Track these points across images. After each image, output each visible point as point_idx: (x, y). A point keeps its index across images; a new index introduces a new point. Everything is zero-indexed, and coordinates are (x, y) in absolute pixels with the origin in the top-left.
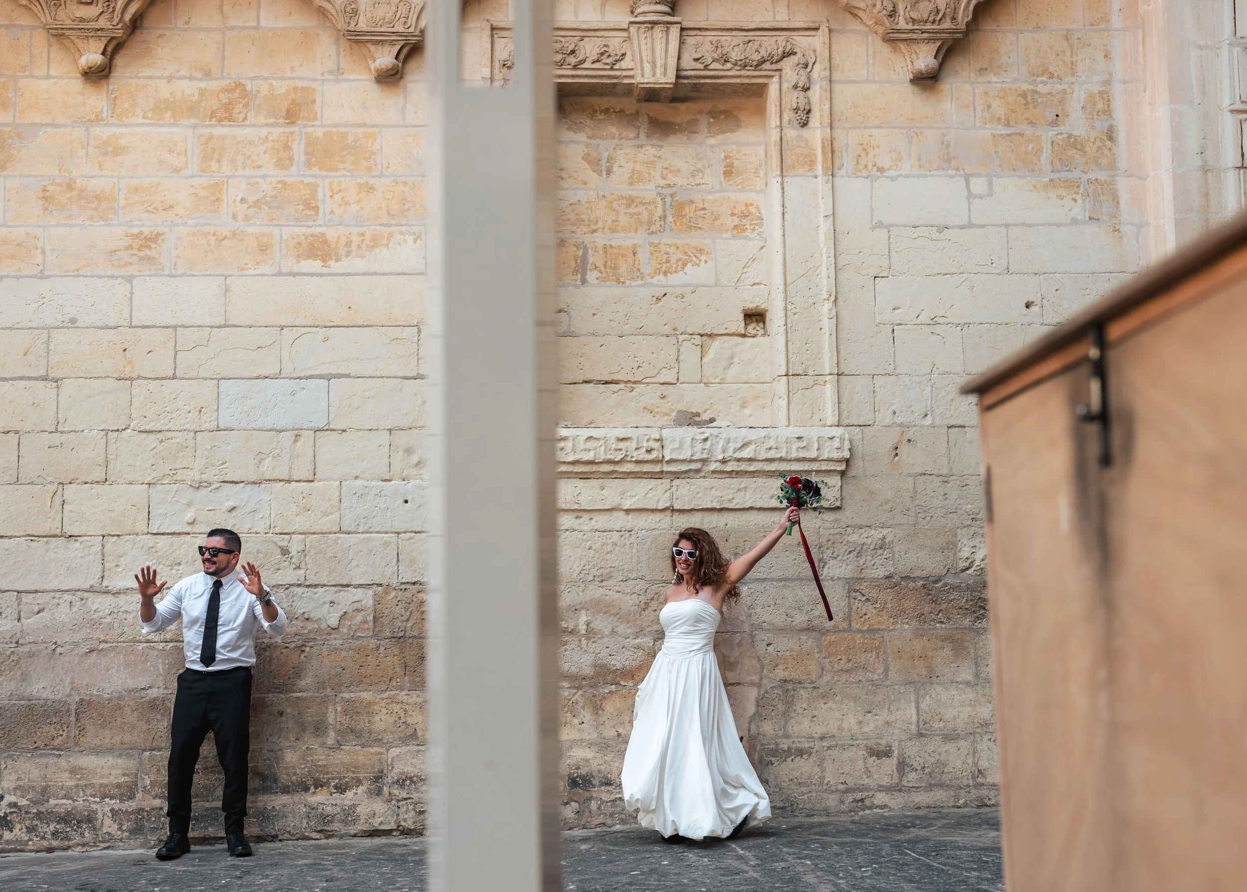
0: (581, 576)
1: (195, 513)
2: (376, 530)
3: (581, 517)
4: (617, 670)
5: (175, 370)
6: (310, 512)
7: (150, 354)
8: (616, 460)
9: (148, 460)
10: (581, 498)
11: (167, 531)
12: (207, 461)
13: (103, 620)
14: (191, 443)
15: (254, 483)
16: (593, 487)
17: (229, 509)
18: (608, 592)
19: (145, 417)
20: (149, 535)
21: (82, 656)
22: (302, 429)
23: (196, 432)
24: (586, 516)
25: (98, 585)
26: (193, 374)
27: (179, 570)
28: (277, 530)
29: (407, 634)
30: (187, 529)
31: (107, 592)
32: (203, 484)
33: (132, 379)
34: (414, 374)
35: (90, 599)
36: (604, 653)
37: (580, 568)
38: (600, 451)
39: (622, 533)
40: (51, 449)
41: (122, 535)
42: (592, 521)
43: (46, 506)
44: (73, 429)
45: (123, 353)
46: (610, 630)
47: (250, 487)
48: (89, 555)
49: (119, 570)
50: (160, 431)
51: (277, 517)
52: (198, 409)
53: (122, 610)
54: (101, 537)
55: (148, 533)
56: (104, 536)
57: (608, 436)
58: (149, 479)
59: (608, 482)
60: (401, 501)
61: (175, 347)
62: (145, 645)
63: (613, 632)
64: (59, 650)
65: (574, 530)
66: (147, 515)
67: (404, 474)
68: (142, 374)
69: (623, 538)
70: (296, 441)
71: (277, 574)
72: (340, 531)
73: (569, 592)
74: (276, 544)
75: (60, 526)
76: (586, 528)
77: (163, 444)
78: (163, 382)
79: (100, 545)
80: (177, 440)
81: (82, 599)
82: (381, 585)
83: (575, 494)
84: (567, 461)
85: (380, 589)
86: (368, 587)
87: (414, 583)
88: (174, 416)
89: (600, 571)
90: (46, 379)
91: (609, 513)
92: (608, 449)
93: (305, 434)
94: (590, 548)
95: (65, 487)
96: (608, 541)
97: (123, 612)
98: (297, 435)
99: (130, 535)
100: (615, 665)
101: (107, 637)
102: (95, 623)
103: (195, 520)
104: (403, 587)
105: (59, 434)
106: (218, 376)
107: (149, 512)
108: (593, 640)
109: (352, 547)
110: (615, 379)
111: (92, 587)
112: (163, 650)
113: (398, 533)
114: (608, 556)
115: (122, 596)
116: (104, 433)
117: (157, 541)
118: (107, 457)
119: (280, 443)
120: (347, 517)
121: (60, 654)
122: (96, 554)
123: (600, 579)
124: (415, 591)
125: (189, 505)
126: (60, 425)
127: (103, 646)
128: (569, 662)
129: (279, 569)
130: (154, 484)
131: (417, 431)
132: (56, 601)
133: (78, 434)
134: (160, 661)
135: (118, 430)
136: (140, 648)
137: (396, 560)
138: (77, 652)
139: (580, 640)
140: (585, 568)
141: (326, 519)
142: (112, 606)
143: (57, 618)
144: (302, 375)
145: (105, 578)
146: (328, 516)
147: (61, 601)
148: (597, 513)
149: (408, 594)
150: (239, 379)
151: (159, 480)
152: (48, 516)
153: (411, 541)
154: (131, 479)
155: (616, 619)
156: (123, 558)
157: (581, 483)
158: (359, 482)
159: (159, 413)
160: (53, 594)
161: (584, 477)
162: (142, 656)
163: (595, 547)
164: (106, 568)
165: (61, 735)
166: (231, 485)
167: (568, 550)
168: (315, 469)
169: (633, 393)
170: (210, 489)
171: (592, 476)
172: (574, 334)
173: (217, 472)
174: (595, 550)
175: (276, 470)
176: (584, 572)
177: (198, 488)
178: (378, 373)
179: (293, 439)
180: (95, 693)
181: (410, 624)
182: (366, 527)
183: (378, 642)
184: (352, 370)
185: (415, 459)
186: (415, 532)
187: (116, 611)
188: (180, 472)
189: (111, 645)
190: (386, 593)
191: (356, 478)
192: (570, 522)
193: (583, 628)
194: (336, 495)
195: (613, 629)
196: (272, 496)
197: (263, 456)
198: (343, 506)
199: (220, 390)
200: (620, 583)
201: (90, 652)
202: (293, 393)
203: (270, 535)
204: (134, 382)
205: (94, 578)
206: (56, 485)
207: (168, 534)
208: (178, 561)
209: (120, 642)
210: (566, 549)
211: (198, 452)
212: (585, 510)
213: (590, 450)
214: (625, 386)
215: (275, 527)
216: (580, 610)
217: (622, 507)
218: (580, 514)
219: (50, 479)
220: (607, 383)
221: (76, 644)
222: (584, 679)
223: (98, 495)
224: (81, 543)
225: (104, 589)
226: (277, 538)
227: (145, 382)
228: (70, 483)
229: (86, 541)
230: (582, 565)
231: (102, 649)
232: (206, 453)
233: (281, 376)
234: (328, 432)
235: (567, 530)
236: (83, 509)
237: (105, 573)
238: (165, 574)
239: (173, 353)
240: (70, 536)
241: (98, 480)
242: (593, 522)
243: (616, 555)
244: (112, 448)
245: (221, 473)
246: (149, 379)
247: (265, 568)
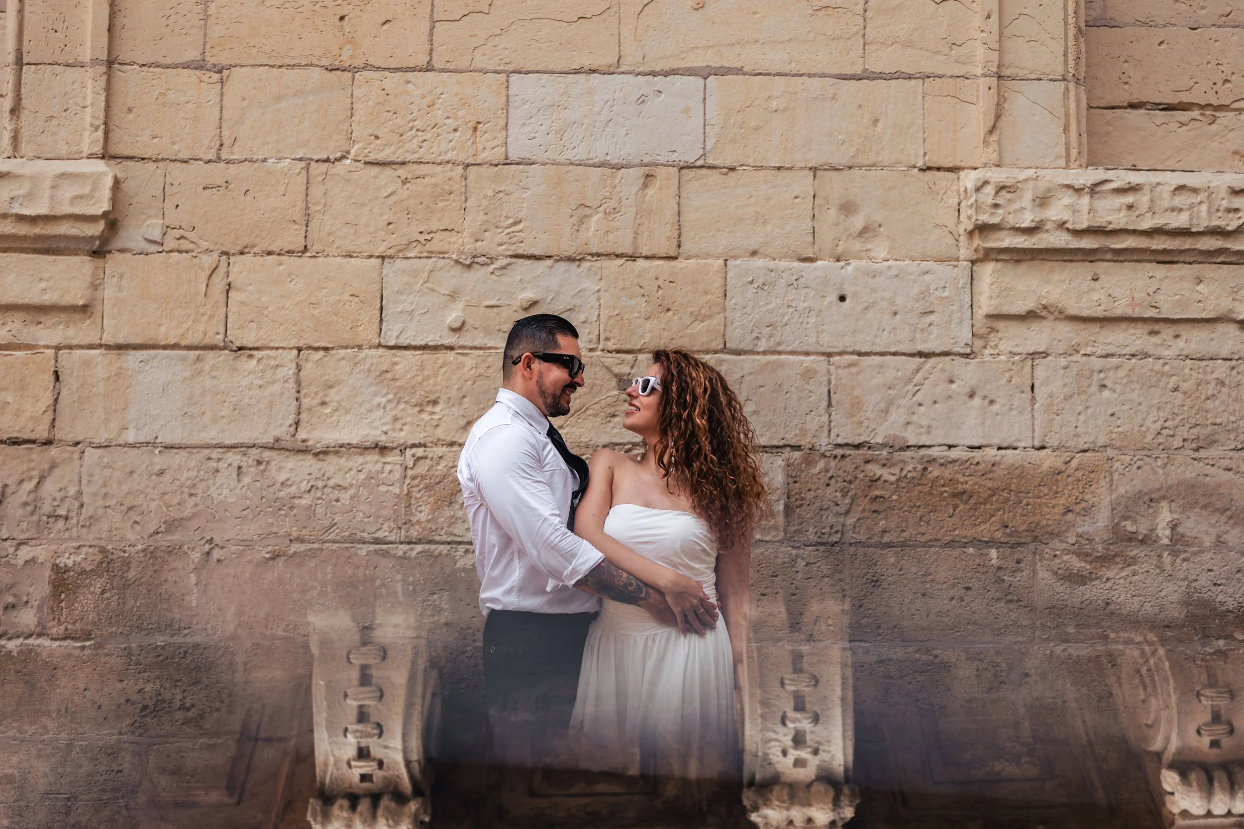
0: (1161, 439)
1: (464, 311)
2: (790, 348)
3: (1158, 333)
4: (1228, 611)
5: (431, 54)
6: (670, 313)
7: (386, 27)
8: (1229, 228)
9: (381, 215)
10: (1160, 298)
11: (413, 343)
12: (486, 217)
13: (297, 501)
14: (458, 186)
15: (570, 259)
16: (1182, 278)
17: (525, 305)
18: (1209, 470)
19: (377, 137)
20: (381, 350)
21: (258, 565)
22: (656, 165)
23: (468, 165)
24: (1167, 332)
25: (288, 438)
26: (464, 63)
27: (433, 413)
28: (610, 345)
29: (846, 539)
30: (450, 340)
31: (303, 451)
32: (481, 260)
33: (353, 70)
34: (858, 70)
35: (273, 463)
36: (1204, 580)
37: (1158, 425)
38: (1199, 212)
39: (1234, 363)
40: (207, 191)
41: (332, 348)
42: (1178, 340)
43: (198, 294)
44: (249, 157)
45: (339, 24)
46: (1213, 539)
47: (562, 266)
48: (273, 382)
49: (327, 410)
50: (403, 163)
51: (612, 321)
52: (471, 124)
53: (331, 483)
54: (295, 352)
55: (380, 345)
56: (299, 350)
57: (1212, 185)
58: (382, 249)
59: (1208, 270)
60: (834, 297)
61: (432, 15)
62: (373, 547)
63: (1219, 542)
64: (217, 554)
65: (1146, 356)
66: (378, 313)
67: (839, 250)
68: (372, 61)
69: (1234, 372)
70: (645, 186)
71: (611, 425)
72: (725, 350)
73: (1139, 468)
74: (609, 369)
75: (222, 330)
76: (1167, 353)
77: (408, 185)
78: (410, 76)
79: (294, 365)
80: (434, 180)
81: (259, 463)
82: (798, 448)
83: (1151, 291)
84: (1140, 228)
85: (797, 454)
86: (775, 450)
87: (858, 446)
88: (428, 136)
89: (1195, 431)
90: (201, 68)
91: (1209, 326)
92: (1214, 210)
93: (661, 172)
94: (1176, 389)
95: (232, 259)
96: (1209, 377)
97: (333, 488)
98: (648, 176)
99: (346, 347)
100: (1222, 604)
101: (304, 532)
102: (284, 506)
103: (463, 323)
104: (839, 452)
105: (222, 165)
106: (507, 68)
107: (382, 308)
108: (1183, 556)
109: (748, 378)
110: (1185, 100)
111: (277, 440)
112: (405, 557)
113: (829, 355)
114: (1209, 404)
115: (332, 459)
116: (303, 164)
117: (396, 359)
118: (307, 208)
119: (617, 189)
120: (736, 324)
121: (219, 561)
122: (286, 382)
123: (1194, 446)
124: (859, 461)
125: (453, 296)
126: (224, 149)
127: (295, 547)
128: (1139, 595)
129: (614, 416)
130: (390, 257)
131: (862, 172)
132: (213, 464)
133: (256, 165)
134: (399, 577)
135: (327, 160)
136: (363, 553)
137: (824, 404)
138: (248, 558)
139: (1160, 556)
140: (1167, 424)
141: (699, 327)
142: (313, 476)
143: (215, 496)
144: (658, 69)
145: (302, 425)
146: (702, 321)
147: (222, 465)
148: (1188, 327)
149: (847, 465)
150: (544, 72)
151: (400, 251)
152: (201, 311)
153: (854, 370)
154: (350, 248)
155: (1223, 519)
156: (333, 391)
157: (1160, 271)
158: (759, 262)
159: (401, 130)
160: (207, 451)
161: (1167, 258)
162: (367, 568)
163: (1185, 386)
164: (304, 407)
165: (218, 710)
166: (529, 262)
167: (1136, 393)
168: (679, 236)
169: (1214, 127)
170: (491, 268)
171: (1181, 258)
172: (1113, 23)
173: (506, 239)
174: (1185, 393)
175: (611, 237)
176: (1166, 432)
177: (469, 266)
178: (793, 68)
179: (642, 181)
180: (280, 633)
181: (851, 520)
182: (772, 342)
183: (794, 552)
184: (748, 58)
185: (858, 222)
186: (860, 354)
187: (320, 484)
188: (438, 236)
189: (310, 546)
190: (808, 461)
191: (754, 253)
192: (1138, 342)
193: (1164, 534)
194: (717, 284)
195: (1219, 537)
196: (602, 284)
197: (588, 211)
198: (730, 303)
199: (511, 93)
200: (1231, 453)
201: (272, 559)
202: (642, 100)
203: (599, 353)
204: (357, 75)
205: (281, 425)
206: (215, 255)
207: (416, 348)
208: (432, 397)
209: (327, 541)
210: (1133, 390)
211: (469, 204)
212: (1167, 321)
213: (1181, 210)
214: (1202, 115)
215: (607, 339)
216: (1158, 501)
217: (1234, 316)
218: (1157, 327)
219: (205, 245)
220: (1169, 108)
221: (248, 544)
222: (1168, 627)
223: (290, 274)
224: (259, 360)
225: (300, 445)
226: (610, 360)
227: (377, 75)
228: (242, 253)
229: (269, 357)
230: (1162, 420)
231: (295, 553)
232: (485, 202)
233: (620, 70)
234: (704, 171)
235: (1133, 355)
236: (263, 299)
237: (301, 416)
238: (409, 419)
239: (427, 25)
240: (240, 349)
241: (291, 248)
242: (1180, 343)
243: (1223, 402)
244: (317, 192)
245: (513, 240)
246: (385, 69)
247: (589, 412)
